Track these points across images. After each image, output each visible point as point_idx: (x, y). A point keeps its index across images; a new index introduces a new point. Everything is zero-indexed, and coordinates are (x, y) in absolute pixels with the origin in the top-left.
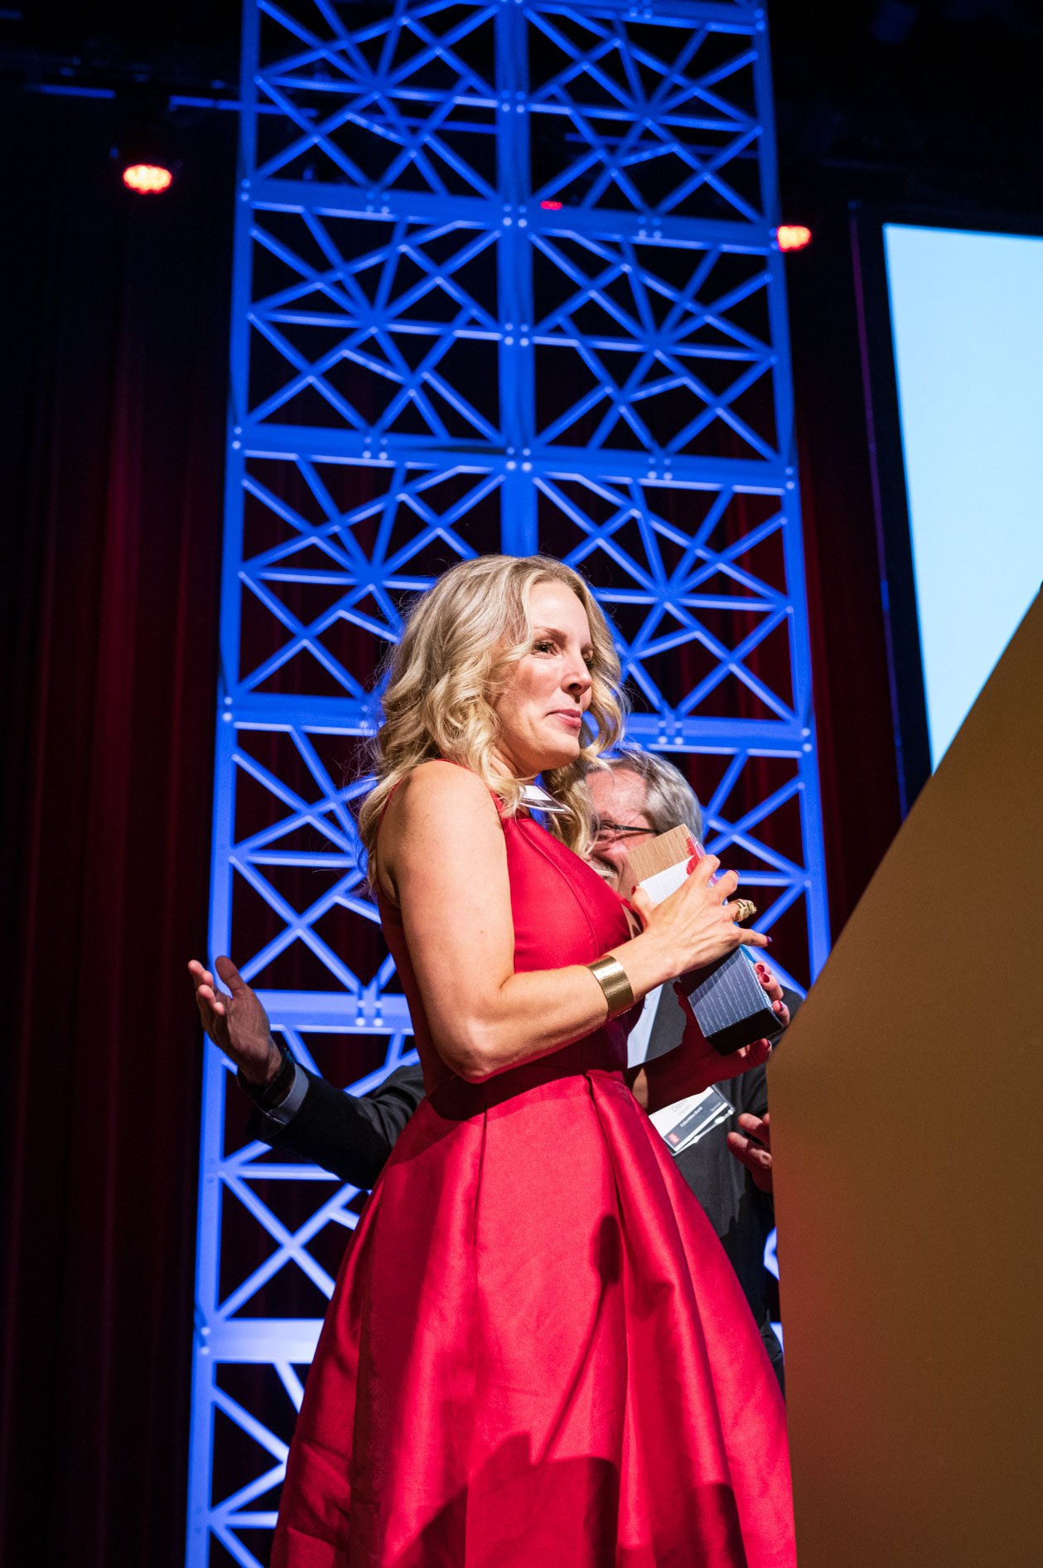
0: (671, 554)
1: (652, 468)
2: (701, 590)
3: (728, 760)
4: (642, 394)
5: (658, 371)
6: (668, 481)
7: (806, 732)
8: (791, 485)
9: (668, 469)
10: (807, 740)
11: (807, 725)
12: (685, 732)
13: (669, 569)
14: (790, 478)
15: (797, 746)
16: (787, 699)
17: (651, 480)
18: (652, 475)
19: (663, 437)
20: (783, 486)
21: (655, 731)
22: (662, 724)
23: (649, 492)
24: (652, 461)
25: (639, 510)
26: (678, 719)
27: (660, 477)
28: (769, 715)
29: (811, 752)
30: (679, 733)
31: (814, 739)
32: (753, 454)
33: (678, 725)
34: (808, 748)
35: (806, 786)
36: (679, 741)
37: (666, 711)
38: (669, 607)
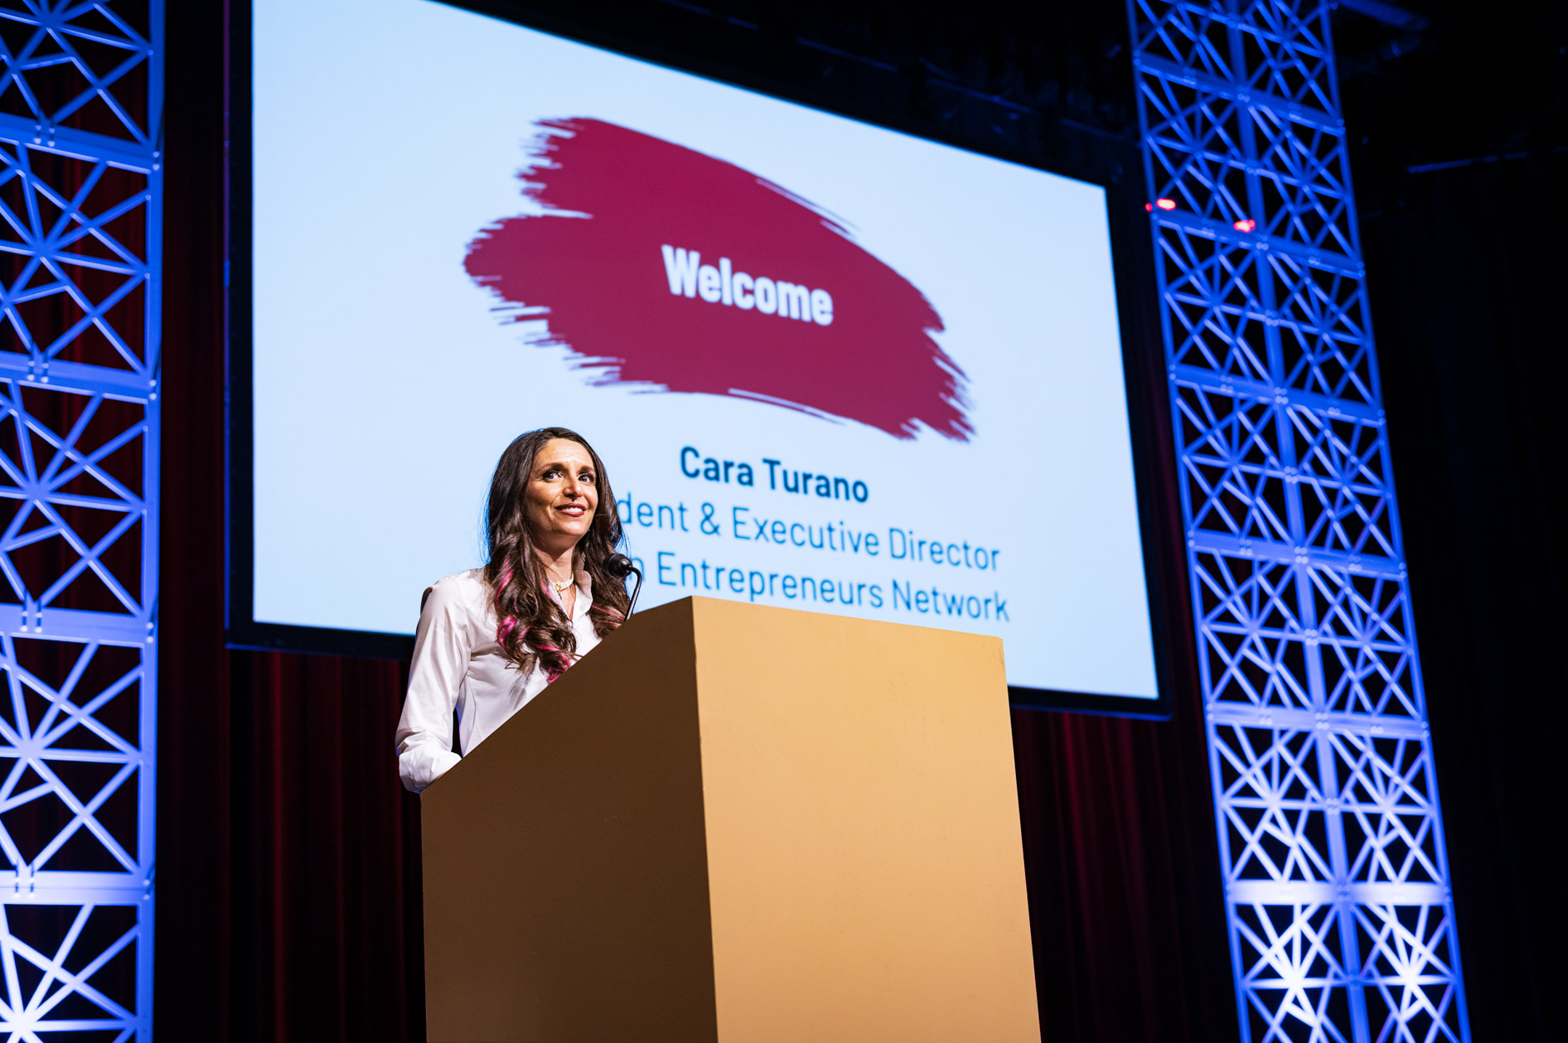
0: (50, 214)
1: (38, 134)
2: (71, 249)
3: (86, 400)
4: (34, 65)
5: (48, 47)
6: (51, 148)
7: (153, 383)
8: (156, 167)
9: (52, 137)
10: (154, 390)
11: (154, 378)
12: (50, 373)
13: (47, 229)
14: (156, 161)
15: (145, 394)
16: (140, 355)
17: (37, 144)
18: (38, 141)
19: (49, 108)
20: (150, 167)
21: (26, 369)
22: (32, 364)
23: (32, 153)
24: (39, 128)
25: (24, 171)
26: (45, 361)
27: (44, 144)
28: (123, 365)
29: (155, 401)
30: (45, 373)
31: (158, 390)
32: (127, 136)
33: (46, 366)
34: (153, 397)
35: (150, 429)
36: (45, 380)
37: (36, 352)
38: (44, 261)
